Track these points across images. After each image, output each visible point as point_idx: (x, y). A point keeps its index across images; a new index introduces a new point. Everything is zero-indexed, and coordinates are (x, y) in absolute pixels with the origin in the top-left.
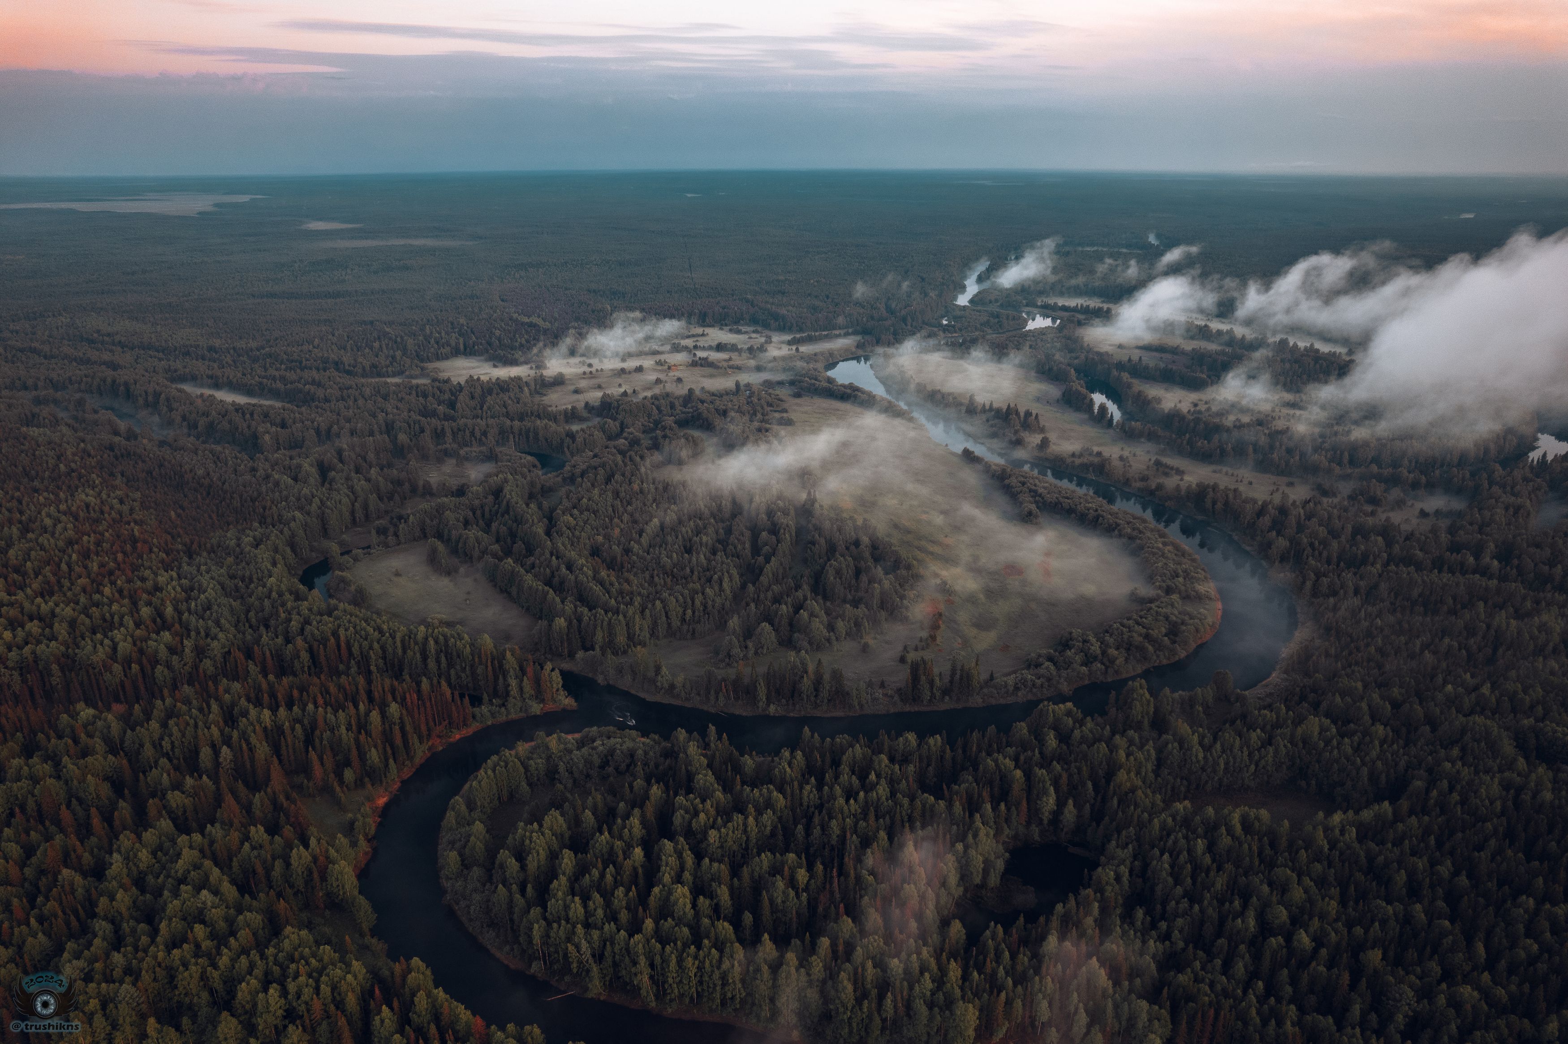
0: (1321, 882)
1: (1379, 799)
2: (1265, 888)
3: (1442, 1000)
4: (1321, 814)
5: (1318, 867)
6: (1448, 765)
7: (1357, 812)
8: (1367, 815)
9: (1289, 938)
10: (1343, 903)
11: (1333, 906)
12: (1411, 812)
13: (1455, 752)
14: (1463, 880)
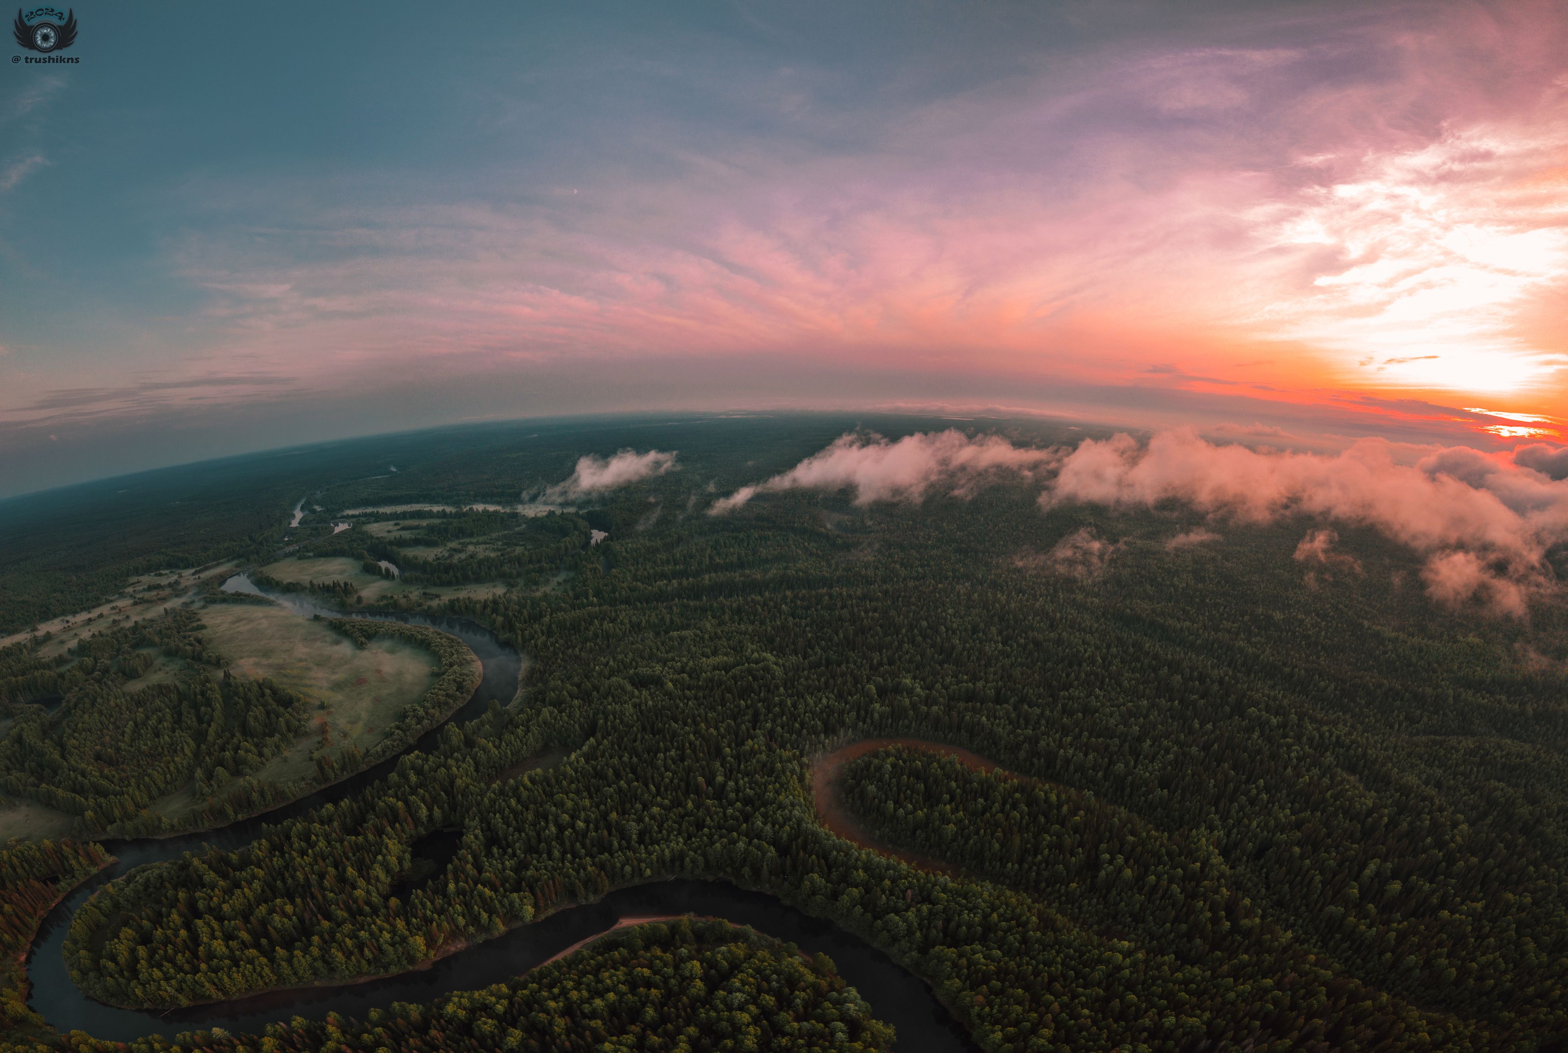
0: (578, 792)
1: (588, 739)
2: (554, 808)
3: (647, 819)
4: (565, 758)
5: (574, 786)
6: (609, 707)
7: (580, 749)
8: (585, 748)
9: (573, 827)
10: (591, 797)
11: (587, 802)
12: (603, 738)
13: (610, 699)
14: (635, 760)
